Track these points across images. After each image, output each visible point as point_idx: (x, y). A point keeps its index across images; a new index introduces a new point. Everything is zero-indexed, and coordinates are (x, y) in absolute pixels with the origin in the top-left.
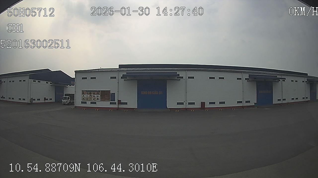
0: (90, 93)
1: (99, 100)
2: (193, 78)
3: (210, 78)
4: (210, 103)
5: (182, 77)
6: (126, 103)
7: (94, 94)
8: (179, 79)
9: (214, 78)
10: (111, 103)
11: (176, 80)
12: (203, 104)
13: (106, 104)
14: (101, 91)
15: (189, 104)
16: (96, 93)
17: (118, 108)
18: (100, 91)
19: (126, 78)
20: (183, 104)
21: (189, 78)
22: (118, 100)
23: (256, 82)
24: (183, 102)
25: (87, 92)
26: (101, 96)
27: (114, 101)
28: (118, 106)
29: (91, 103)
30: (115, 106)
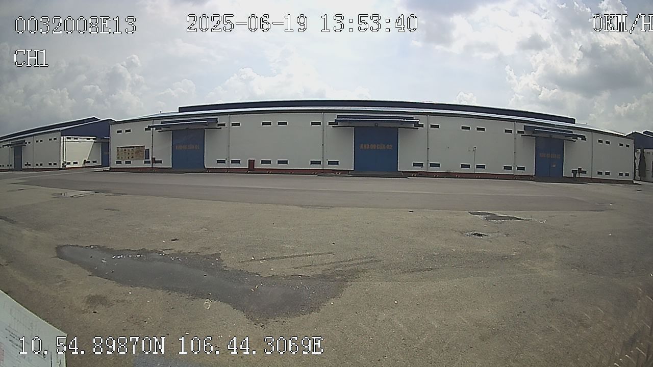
0: (125, 150)
1: (135, 159)
2: (238, 124)
3: (264, 124)
4: (263, 162)
5: (224, 125)
6: (160, 162)
7: (129, 151)
8: (220, 127)
9: (269, 124)
10: (145, 162)
11: (216, 128)
12: (252, 163)
13: (141, 164)
14: (136, 147)
15: (233, 162)
16: (131, 149)
17: (152, 168)
18: (134, 147)
19: (161, 129)
20: (224, 162)
21: (233, 125)
22: (152, 158)
23: (353, 128)
24: (225, 159)
25: (122, 149)
26: (136, 153)
27: (148, 159)
28: (152, 166)
29: (126, 163)
30: (149, 165)
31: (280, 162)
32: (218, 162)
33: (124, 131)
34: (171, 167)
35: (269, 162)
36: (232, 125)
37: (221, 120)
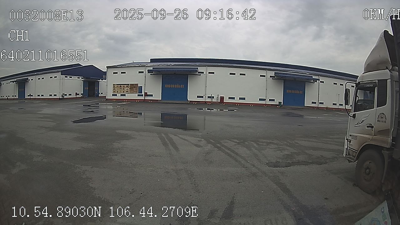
1: (128, 93)
2: (213, 73)
3: (231, 74)
4: (230, 98)
5: (203, 73)
6: (152, 95)
7: (124, 87)
8: (200, 74)
9: (234, 74)
10: (138, 95)
11: (197, 75)
12: (222, 98)
13: (135, 96)
14: (131, 84)
15: (209, 97)
18: (128, 84)
19: (152, 73)
20: (202, 97)
22: (145, 93)
23: (283, 80)
24: (203, 95)
25: (117, 85)
26: (130, 89)
27: (142, 93)
28: (145, 98)
29: (121, 96)
30: (142, 98)
31: (240, 99)
32: (198, 97)
33: (119, 73)
34: (161, 99)
35: (234, 98)
36: (209, 73)
37: (200, 69)
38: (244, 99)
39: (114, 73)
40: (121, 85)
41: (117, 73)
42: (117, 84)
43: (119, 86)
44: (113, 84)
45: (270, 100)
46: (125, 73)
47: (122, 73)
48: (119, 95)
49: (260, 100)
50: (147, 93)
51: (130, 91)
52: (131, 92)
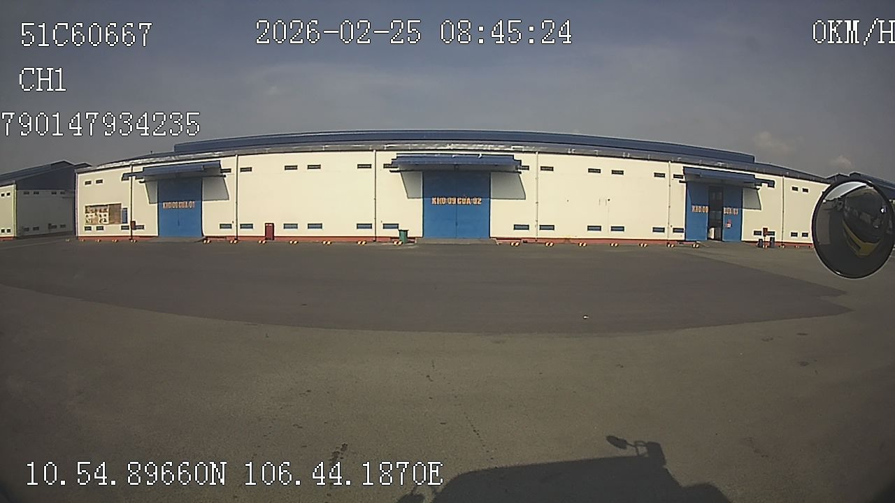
0: (96, 211)
1: (108, 223)
2: (250, 169)
3: (287, 168)
4: (286, 226)
5: (229, 170)
6: (142, 227)
7: (100, 211)
8: (224, 174)
9: (295, 168)
10: (123, 228)
11: (218, 176)
12: (270, 228)
14: (109, 205)
15: (243, 226)
16: (103, 208)
17: (132, 236)
18: (107, 205)
19: (142, 178)
20: (229, 226)
21: (243, 170)
22: (131, 222)
23: (421, 173)
24: (231, 223)
25: (91, 208)
26: (109, 215)
27: (127, 223)
28: (132, 233)
29: (97, 229)
30: (128, 233)
31: (310, 226)
32: (222, 226)
33: (94, 182)
34: (157, 235)
35: (295, 226)
37: (226, 163)
38: (320, 226)
39: (86, 183)
40: (98, 208)
41: (90, 183)
42: (91, 206)
43: (94, 209)
44: (86, 207)
45: (386, 226)
46: (101, 181)
47: (98, 182)
48: (94, 228)
49: (359, 226)
50: (135, 222)
51: (109, 220)
52: (111, 221)
